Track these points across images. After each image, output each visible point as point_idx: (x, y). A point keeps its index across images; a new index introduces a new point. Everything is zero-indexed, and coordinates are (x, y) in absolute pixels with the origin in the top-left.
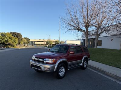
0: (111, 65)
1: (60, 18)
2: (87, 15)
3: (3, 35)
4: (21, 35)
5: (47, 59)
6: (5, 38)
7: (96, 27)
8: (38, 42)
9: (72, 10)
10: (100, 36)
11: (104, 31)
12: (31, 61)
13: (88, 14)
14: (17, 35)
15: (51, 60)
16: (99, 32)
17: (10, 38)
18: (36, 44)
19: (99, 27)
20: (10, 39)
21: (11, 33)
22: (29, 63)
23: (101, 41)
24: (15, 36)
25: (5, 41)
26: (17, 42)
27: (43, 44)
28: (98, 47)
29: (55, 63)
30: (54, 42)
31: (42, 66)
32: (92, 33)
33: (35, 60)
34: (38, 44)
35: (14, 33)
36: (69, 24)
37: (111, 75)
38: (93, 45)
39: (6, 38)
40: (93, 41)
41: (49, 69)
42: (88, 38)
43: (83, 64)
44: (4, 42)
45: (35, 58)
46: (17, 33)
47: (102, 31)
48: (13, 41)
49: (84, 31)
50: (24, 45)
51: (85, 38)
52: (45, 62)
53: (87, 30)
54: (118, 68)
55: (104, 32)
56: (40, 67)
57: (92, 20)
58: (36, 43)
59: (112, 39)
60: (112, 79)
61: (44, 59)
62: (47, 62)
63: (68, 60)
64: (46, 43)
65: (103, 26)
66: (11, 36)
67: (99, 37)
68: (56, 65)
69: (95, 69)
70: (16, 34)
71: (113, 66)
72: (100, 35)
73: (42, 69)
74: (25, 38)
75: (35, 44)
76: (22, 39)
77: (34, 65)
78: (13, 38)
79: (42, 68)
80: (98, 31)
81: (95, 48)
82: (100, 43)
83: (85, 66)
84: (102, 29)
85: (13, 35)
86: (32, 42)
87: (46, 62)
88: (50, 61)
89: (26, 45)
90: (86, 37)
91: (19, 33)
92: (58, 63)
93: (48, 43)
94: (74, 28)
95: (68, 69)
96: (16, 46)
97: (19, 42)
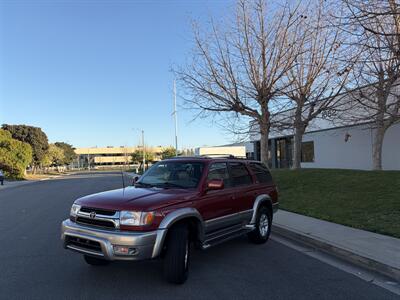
0: (348, 221)
1: (172, 70)
2: (264, 58)
4: (44, 135)
5: (124, 213)
7: (293, 98)
8: (104, 155)
10: (307, 130)
11: (319, 111)
12: (67, 224)
13: (267, 57)
14: (29, 136)
15: (138, 214)
16: (305, 115)
17: (2, 146)
18: (96, 164)
19: (301, 98)
20: (4, 151)
21: (6, 127)
22: (60, 229)
23: (310, 145)
24: (21, 140)
26: (29, 158)
27: (122, 163)
28: (304, 165)
29: (153, 226)
30: (158, 154)
31: (106, 240)
32: (282, 118)
33: (80, 220)
34: (105, 164)
35: (17, 128)
36: (204, 90)
38: (286, 160)
40: (287, 147)
41: (132, 248)
42: (270, 136)
43: (257, 224)
45: (82, 210)
46: (30, 128)
47: (312, 110)
48: (14, 155)
49: (254, 113)
50: (54, 168)
51: (259, 137)
52: (117, 224)
53: (265, 108)
54: (375, 231)
55: (320, 115)
56: (98, 244)
57: (280, 76)
58: (97, 160)
59: (348, 136)
60: (359, 274)
61: (112, 213)
62: (123, 222)
63: (201, 213)
64: (130, 158)
65: (315, 96)
66: (6, 137)
67: (304, 132)
68: (160, 235)
69: (298, 239)
70: (26, 131)
72: (306, 124)
73: (105, 253)
74: (58, 144)
75: (94, 164)
76: (46, 148)
77: (75, 238)
78: (16, 144)
79: (108, 247)
80: (299, 113)
81: (293, 168)
82: (307, 152)
83: (264, 231)
84: (313, 104)
85: (14, 136)
86: (82, 156)
87: (121, 225)
88: (135, 219)
89: (62, 168)
90: (261, 132)
91: (34, 129)
92: (165, 224)
93: (136, 157)
94: (222, 103)
95: (205, 247)
96: (25, 174)
97: (36, 159)
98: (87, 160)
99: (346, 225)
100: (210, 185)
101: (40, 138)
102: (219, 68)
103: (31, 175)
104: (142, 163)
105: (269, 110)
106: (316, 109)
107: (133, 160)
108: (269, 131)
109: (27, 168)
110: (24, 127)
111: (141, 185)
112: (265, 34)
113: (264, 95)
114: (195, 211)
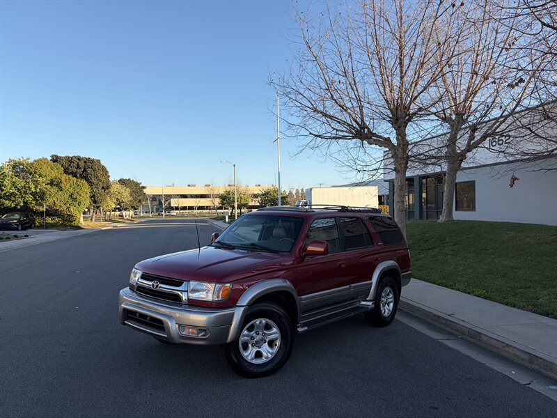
0: (511, 300)
1: (271, 83)
2: (401, 63)
3: (23, 170)
4: (104, 169)
5: (193, 284)
6: (32, 186)
7: (445, 119)
8: (184, 196)
9: (328, 46)
10: (463, 165)
11: (484, 138)
12: (125, 293)
13: (406, 61)
14: (85, 171)
15: (211, 286)
16: (462, 143)
17: (51, 183)
18: (172, 209)
19: (457, 120)
20: (54, 190)
21: (55, 159)
22: (117, 300)
24: (75, 176)
25: (29, 198)
26: (87, 201)
27: (207, 208)
29: (230, 301)
30: (256, 196)
31: (170, 317)
32: (427, 149)
33: (140, 290)
34: (185, 208)
35: (70, 160)
36: (315, 110)
37: (510, 350)
38: (430, 208)
39: (36, 183)
40: (436, 188)
42: (408, 174)
43: (377, 300)
44: (25, 203)
45: (143, 277)
46: (87, 161)
47: (472, 137)
48: (66, 196)
49: (385, 142)
50: (118, 213)
51: (393, 176)
52: (184, 297)
53: (401, 135)
54: (547, 315)
55: (486, 143)
57: (425, 88)
58: (174, 202)
59: (514, 179)
61: (179, 284)
62: (194, 296)
64: (218, 201)
65: (478, 115)
66: (57, 172)
67: (459, 168)
68: (238, 314)
69: (435, 321)
70: (82, 164)
71: (522, 308)
72: (462, 156)
74: (122, 182)
75: (170, 208)
76: (107, 187)
77: (134, 313)
78: (69, 182)
80: (453, 140)
83: (387, 310)
84: (474, 129)
85: (66, 172)
86: (154, 198)
87: (189, 300)
88: (208, 292)
89: (128, 214)
90: (395, 170)
91: (92, 161)
92: (245, 300)
93: (226, 200)
94: (341, 128)
95: (300, 330)
96: (81, 221)
97: (95, 202)
98: (160, 202)
99: (507, 304)
100: (310, 248)
101: (100, 174)
102: (336, 78)
103: (89, 223)
104: (233, 207)
105: (408, 138)
106: (478, 135)
107: (222, 203)
108: (406, 168)
109: (84, 213)
110: (79, 159)
111: (221, 245)
112: (404, 29)
113: (401, 116)
114: (288, 283)
